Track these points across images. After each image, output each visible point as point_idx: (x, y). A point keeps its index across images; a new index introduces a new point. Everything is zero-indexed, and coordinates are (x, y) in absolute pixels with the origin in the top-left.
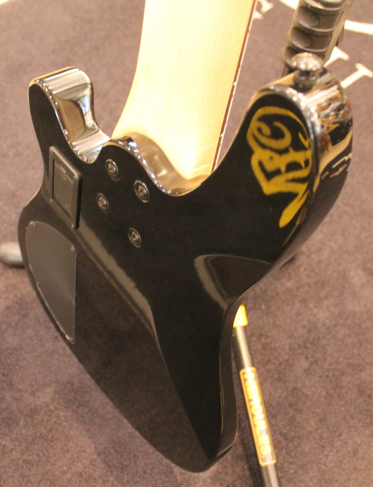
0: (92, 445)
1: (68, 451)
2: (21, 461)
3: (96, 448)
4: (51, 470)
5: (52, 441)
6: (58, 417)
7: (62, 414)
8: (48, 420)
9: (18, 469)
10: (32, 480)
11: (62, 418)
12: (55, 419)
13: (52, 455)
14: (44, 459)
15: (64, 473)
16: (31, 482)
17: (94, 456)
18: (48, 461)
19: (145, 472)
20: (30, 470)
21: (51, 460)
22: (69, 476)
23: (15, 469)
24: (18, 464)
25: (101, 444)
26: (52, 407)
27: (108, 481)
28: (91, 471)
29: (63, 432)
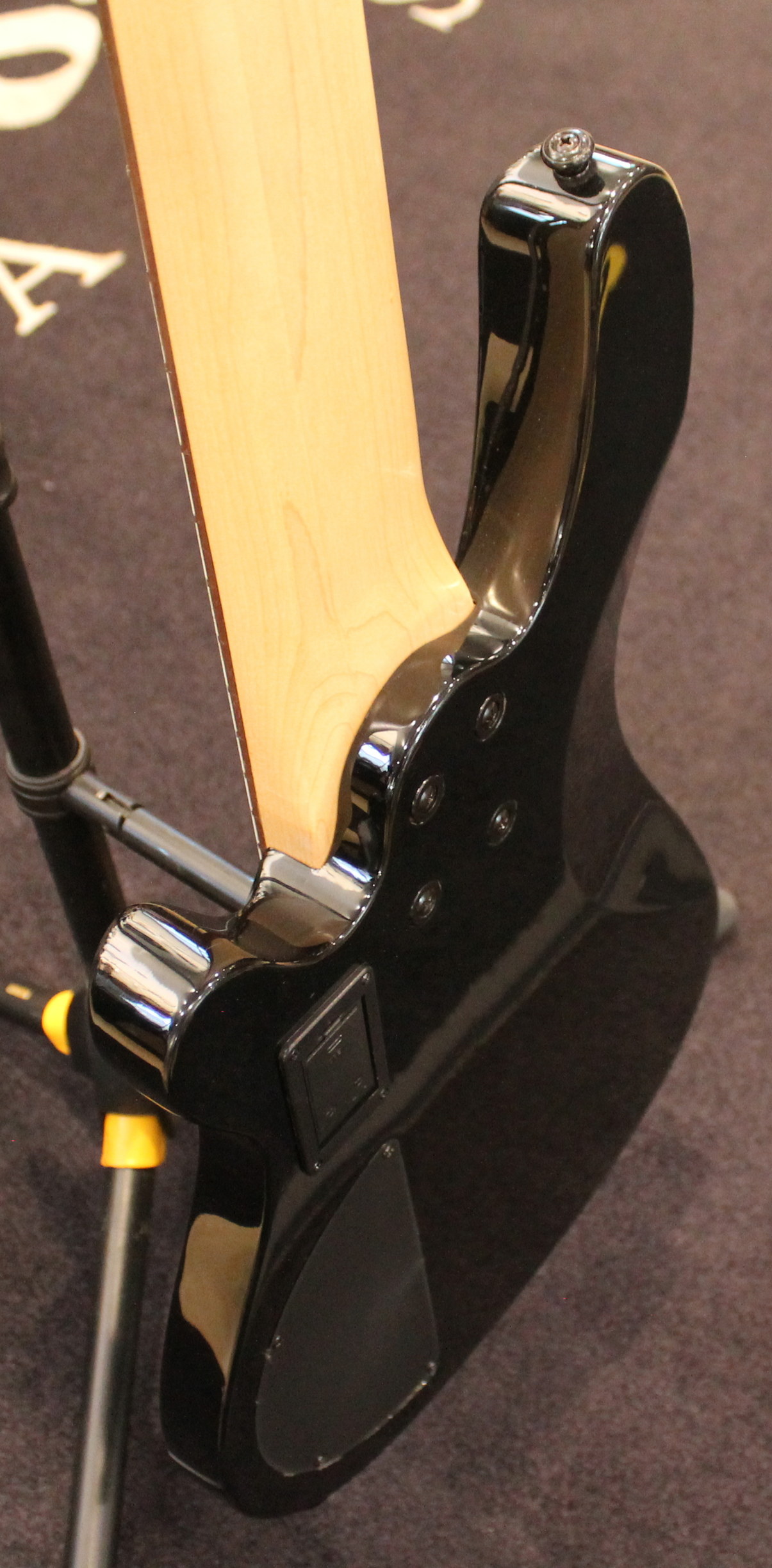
0: (604, 1372)
1: (635, 1429)
2: (699, 1543)
3: (607, 1362)
4: (696, 1458)
5: (622, 1477)
6: (556, 1480)
7: (545, 1474)
8: (571, 1506)
9: (719, 1543)
10: (734, 1498)
11: (556, 1468)
12: (564, 1488)
13: (657, 1466)
14: (672, 1487)
15: (692, 1425)
16: (740, 1498)
17: (628, 1360)
18: (677, 1470)
19: (631, 1233)
20: (711, 1512)
21: (672, 1464)
22: (694, 1409)
23: (723, 1552)
24: (707, 1548)
25: (594, 1353)
26: (535, 1505)
27: (678, 1312)
28: (667, 1358)
29: (591, 1456)
